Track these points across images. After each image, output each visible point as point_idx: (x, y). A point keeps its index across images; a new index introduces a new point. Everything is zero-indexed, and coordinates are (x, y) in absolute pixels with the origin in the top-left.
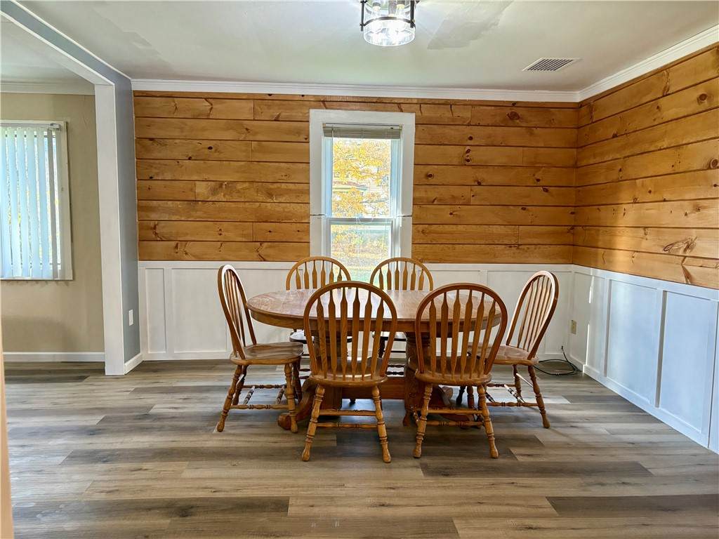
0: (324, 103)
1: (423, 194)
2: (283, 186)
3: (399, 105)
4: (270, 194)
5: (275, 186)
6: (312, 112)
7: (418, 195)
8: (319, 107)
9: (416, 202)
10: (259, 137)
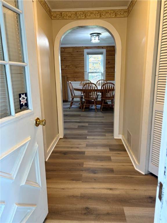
0: (87, 48)
1: (108, 66)
2: (79, 66)
3: (103, 47)
4: (76, 67)
5: (77, 66)
6: (85, 50)
7: (107, 66)
8: (86, 49)
9: (106, 68)
10: (74, 56)
